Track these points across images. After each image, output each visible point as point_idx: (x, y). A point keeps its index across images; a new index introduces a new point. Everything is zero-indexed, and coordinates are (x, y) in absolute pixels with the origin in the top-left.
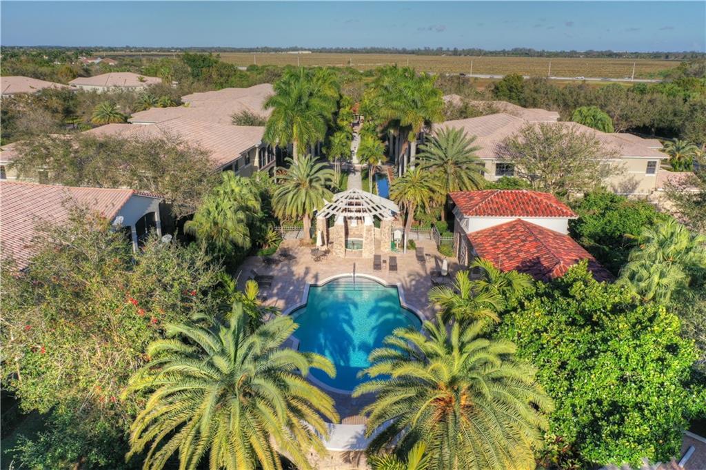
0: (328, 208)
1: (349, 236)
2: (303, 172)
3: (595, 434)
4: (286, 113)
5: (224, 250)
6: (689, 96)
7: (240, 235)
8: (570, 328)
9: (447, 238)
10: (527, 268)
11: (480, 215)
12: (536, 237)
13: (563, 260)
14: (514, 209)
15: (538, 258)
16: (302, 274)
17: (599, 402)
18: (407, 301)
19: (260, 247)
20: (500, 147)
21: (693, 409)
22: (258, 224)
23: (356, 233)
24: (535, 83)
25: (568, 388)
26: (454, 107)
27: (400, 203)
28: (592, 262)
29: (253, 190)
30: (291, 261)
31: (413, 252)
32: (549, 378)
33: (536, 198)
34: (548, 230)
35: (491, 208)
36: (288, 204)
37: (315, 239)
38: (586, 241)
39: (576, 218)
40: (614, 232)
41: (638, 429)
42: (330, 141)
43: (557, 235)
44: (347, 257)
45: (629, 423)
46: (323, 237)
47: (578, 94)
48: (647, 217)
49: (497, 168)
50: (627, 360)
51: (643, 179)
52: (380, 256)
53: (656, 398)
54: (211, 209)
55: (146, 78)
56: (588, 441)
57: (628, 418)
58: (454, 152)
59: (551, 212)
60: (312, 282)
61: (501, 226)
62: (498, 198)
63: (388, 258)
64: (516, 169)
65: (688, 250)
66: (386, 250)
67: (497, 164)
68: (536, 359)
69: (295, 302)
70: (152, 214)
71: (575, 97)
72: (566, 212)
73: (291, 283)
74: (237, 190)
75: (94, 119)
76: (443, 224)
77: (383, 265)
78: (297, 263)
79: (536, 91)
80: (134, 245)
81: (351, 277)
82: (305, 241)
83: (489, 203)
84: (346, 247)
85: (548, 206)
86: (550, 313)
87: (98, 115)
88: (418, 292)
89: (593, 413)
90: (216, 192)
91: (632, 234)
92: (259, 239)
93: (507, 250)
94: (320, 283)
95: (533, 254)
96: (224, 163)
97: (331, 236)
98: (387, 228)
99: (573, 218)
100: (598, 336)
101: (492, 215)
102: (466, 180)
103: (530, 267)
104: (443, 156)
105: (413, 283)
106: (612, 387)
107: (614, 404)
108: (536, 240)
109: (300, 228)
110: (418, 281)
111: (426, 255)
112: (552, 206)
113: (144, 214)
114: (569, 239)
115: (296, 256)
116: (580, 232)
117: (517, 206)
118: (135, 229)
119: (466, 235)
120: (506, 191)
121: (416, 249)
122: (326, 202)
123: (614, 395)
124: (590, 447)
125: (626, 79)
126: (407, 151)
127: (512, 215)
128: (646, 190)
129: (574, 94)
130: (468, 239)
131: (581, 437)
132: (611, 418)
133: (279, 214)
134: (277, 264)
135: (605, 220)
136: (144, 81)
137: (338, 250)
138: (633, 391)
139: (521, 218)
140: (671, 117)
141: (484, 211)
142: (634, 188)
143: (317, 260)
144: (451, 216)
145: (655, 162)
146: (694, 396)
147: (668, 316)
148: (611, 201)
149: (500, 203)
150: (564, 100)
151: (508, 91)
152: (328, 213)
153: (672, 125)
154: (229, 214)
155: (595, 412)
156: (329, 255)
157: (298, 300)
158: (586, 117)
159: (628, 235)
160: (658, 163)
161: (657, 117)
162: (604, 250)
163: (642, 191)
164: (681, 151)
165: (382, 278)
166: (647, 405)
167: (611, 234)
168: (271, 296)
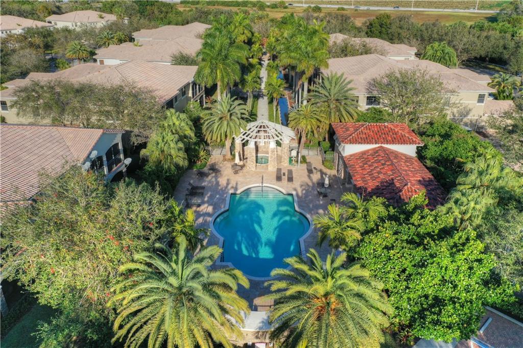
0: (244, 135)
1: (259, 152)
2: (225, 109)
3: (422, 320)
4: (211, 62)
5: (170, 171)
6: (516, 33)
7: (180, 159)
8: (409, 245)
9: (329, 156)
10: (384, 188)
11: (353, 144)
12: (392, 162)
13: (411, 182)
14: (378, 139)
15: (393, 179)
16: (225, 185)
17: (426, 297)
18: (300, 206)
19: (195, 162)
20: (370, 83)
21: (490, 301)
22: (193, 147)
23: (264, 150)
24: (400, 21)
25: (406, 286)
26: (338, 46)
27: (296, 129)
28: (432, 181)
29: (189, 123)
30: (217, 174)
31: (305, 166)
32: (394, 279)
33: (394, 129)
34: (402, 154)
35: (361, 138)
36: (214, 132)
37: (234, 156)
38: (428, 163)
39: (423, 145)
40: (449, 156)
41: (450, 319)
42: (244, 79)
43: (408, 158)
44: (258, 170)
45: (445, 314)
46: (240, 156)
47: (432, 31)
48: (473, 145)
49: (367, 99)
50: (446, 270)
51: (474, 107)
52: (281, 169)
53: (465, 294)
54: (159, 141)
55: (104, 15)
56: (417, 324)
57: (444, 310)
58: (335, 92)
59: (404, 141)
60: (231, 191)
61: (368, 151)
62: (367, 129)
63: (287, 171)
64: (381, 101)
65: (498, 179)
66: (285, 165)
67: (368, 97)
68: (385, 267)
69: (221, 208)
70: (117, 144)
71: (430, 33)
72: (415, 141)
73: (218, 193)
74: (177, 123)
75: (68, 54)
76: (327, 144)
77: (283, 177)
78: (221, 175)
79: (401, 28)
80: (105, 168)
81: (260, 186)
82: (227, 157)
83: (360, 134)
84: (257, 162)
85: (402, 136)
86: (396, 233)
87: (70, 51)
88: (308, 199)
89: (422, 304)
90: (162, 125)
91: (462, 158)
92: (194, 157)
93: (371, 172)
94: (239, 192)
95: (390, 176)
96: (167, 99)
97: (245, 153)
98: (286, 149)
99: (420, 145)
100: (428, 252)
101: (362, 143)
102: (344, 113)
103: (386, 186)
104: (327, 94)
105: (304, 192)
106: (436, 286)
107: (436, 298)
108: (392, 164)
109: (223, 146)
110: (307, 191)
111: (314, 168)
112: (405, 136)
113: (111, 145)
114: (416, 161)
115: (221, 169)
116: (425, 155)
117: (380, 136)
118: (105, 157)
119: (343, 157)
120: (372, 124)
121: (306, 163)
122: (242, 130)
123: (436, 292)
124: (418, 328)
125: (472, 10)
126: (302, 85)
127: (376, 143)
128: (476, 115)
129: (430, 30)
130: (344, 161)
131: (413, 320)
132: (433, 310)
133: (208, 138)
134: (207, 176)
135: (443, 147)
136: (103, 18)
137: (251, 165)
138: (450, 289)
139: (383, 145)
140: (501, 50)
141: (356, 141)
142: (468, 113)
143: (236, 172)
144: (332, 139)
145: (484, 95)
146: (491, 292)
147: (475, 243)
148: (449, 128)
149: (368, 133)
150: (422, 36)
151: (379, 27)
152: (244, 139)
153: (502, 56)
154: (172, 145)
155: (423, 304)
156: (245, 169)
157: (223, 206)
158: (436, 51)
159: (459, 159)
160: (487, 95)
161: (491, 50)
162: (440, 170)
163: (474, 116)
164: (505, 82)
165: (282, 187)
166: (459, 299)
167: (447, 158)
168: (203, 203)
